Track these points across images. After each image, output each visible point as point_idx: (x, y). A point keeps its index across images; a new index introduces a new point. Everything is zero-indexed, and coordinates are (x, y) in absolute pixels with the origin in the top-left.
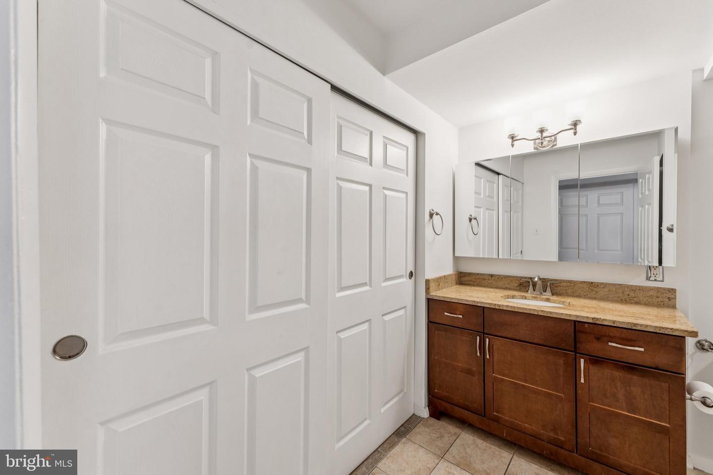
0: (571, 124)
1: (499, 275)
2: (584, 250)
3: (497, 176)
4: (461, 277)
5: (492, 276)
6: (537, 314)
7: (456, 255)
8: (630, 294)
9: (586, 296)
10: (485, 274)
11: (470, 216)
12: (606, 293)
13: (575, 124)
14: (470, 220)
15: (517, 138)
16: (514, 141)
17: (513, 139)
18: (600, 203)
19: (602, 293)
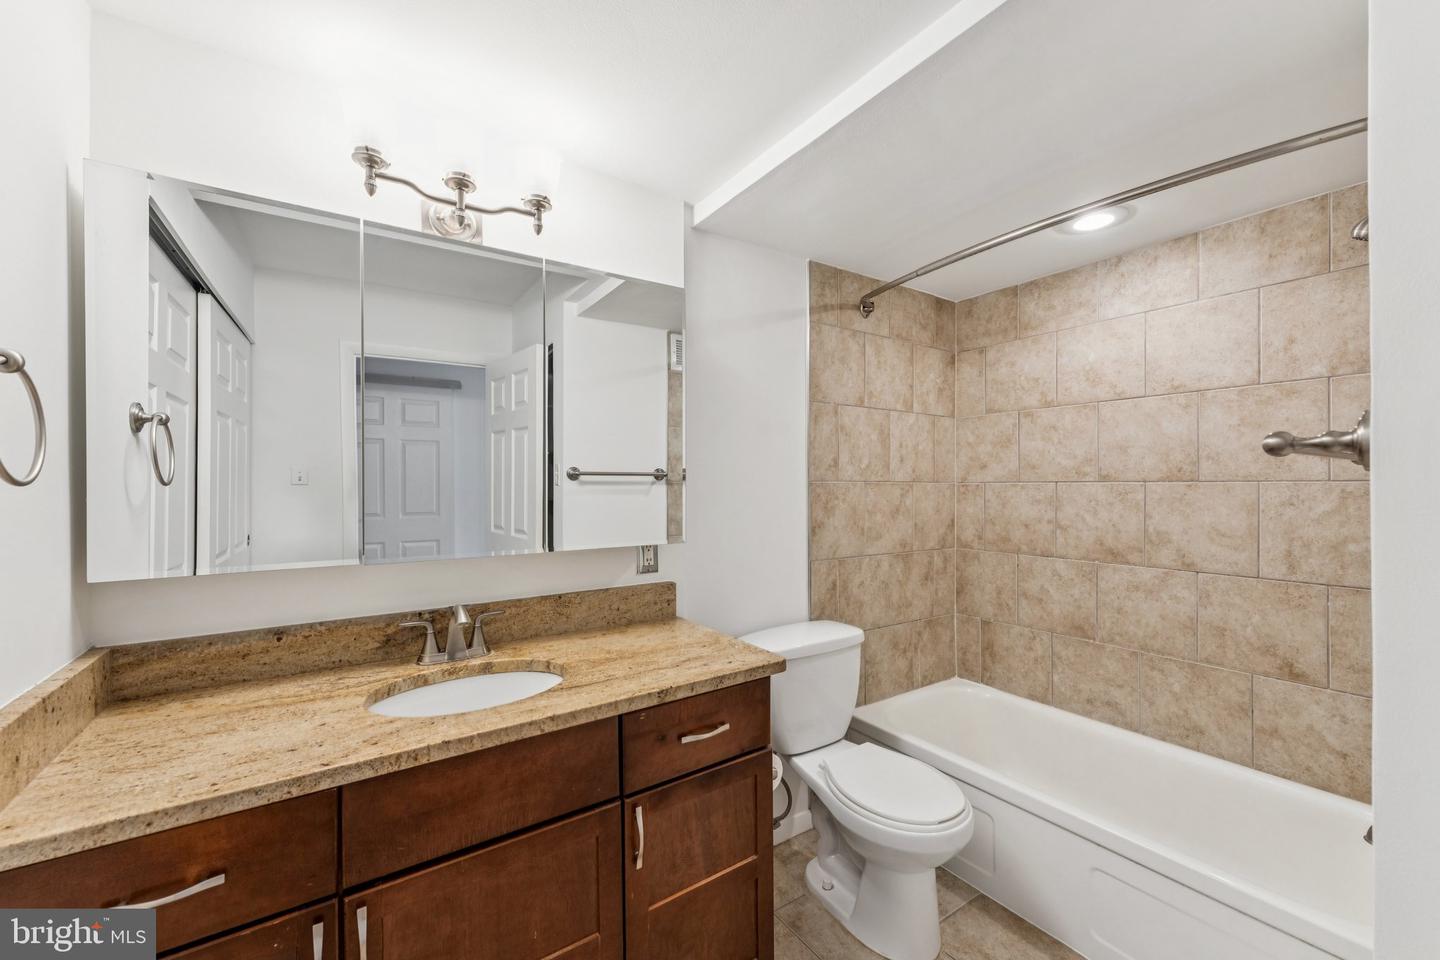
0: (530, 201)
1: (311, 626)
2: (376, 515)
3: (191, 293)
4: (114, 671)
5: (279, 633)
6: (539, 733)
7: (91, 579)
8: (621, 607)
9: (549, 632)
10: (249, 634)
11: (136, 411)
12: (584, 615)
13: (540, 205)
14: (138, 423)
15: (383, 171)
16: (378, 176)
17: (371, 167)
18: (407, 418)
19: (577, 615)
